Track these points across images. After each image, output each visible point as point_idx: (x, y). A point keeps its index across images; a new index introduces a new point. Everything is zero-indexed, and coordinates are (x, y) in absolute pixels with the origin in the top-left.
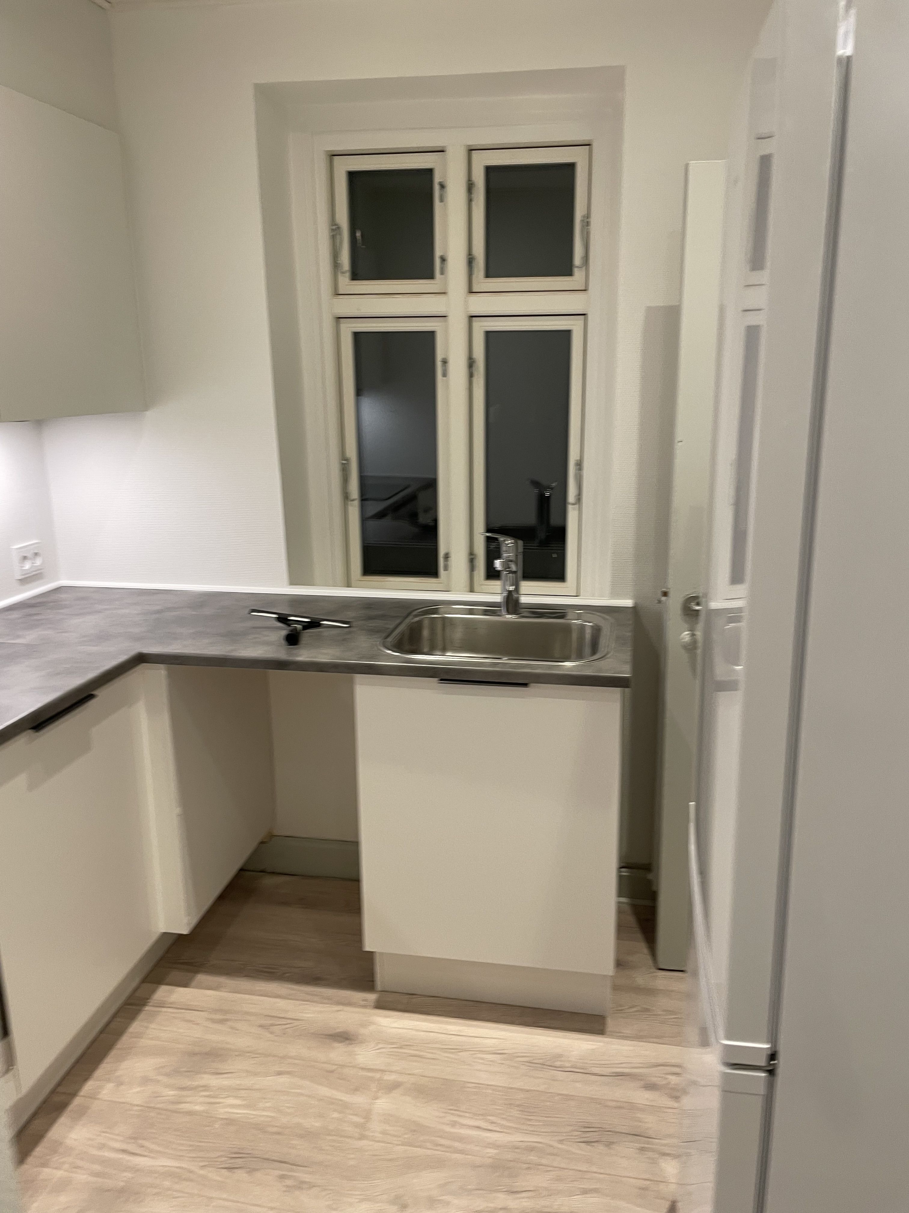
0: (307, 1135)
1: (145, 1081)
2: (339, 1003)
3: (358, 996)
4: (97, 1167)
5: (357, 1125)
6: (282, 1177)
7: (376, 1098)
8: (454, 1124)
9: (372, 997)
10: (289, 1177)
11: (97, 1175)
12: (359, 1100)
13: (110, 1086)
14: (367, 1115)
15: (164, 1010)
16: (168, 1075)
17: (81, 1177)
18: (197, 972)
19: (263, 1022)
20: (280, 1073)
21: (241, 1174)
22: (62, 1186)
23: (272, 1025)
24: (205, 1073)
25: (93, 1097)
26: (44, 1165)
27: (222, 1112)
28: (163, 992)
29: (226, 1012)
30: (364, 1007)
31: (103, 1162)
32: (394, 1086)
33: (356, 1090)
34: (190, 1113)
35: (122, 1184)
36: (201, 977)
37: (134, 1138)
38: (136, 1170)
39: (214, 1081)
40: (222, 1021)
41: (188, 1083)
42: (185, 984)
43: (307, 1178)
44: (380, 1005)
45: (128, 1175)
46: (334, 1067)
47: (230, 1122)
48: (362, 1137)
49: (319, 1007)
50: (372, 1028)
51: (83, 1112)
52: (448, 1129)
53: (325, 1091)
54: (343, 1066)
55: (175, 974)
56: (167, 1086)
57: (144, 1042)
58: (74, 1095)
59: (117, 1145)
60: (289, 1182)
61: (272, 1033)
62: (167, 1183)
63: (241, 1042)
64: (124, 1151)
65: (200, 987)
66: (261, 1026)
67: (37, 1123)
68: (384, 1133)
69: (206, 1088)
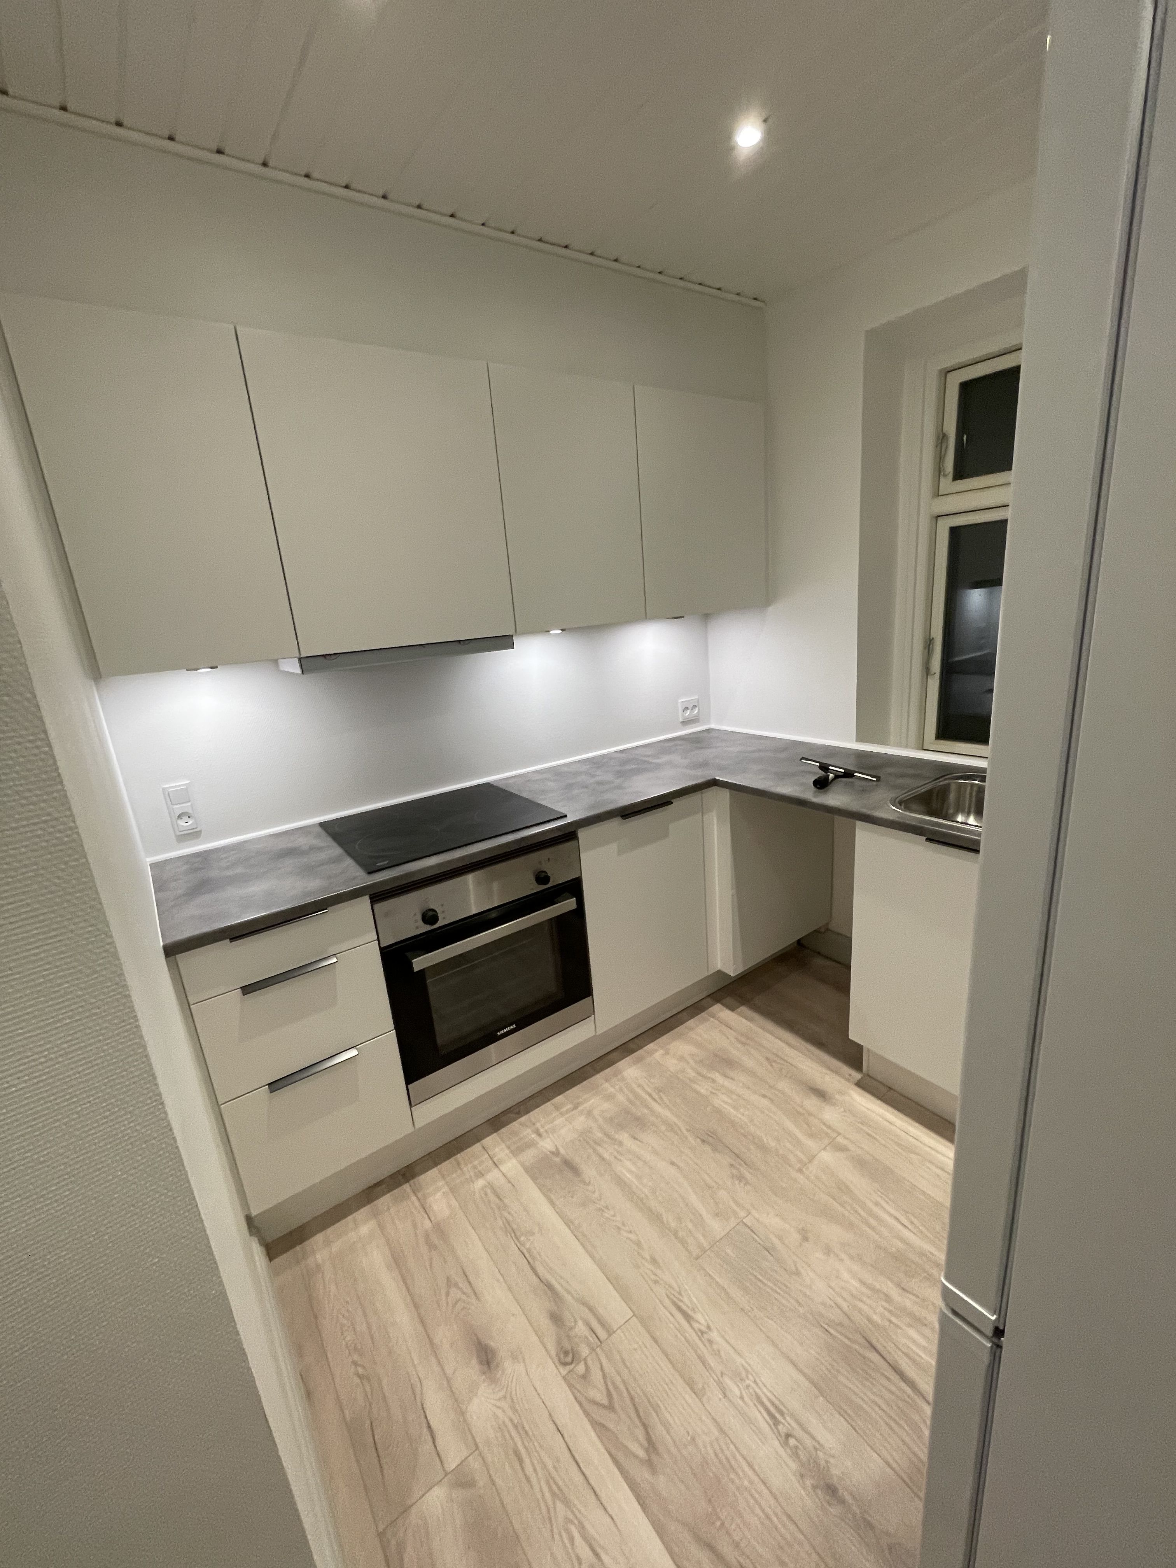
0: (763, 1148)
1: (682, 1059)
2: (829, 1068)
3: (846, 1070)
4: (631, 1097)
5: (800, 1161)
6: (732, 1165)
7: (824, 1149)
8: (877, 1204)
9: (857, 1076)
10: (735, 1168)
11: (630, 1102)
12: (810, 1143)
13: (661, 1052)
14: (812, 1158)
15: (712, 1019)
16: (696, 1062)
17: (621, 1098)
18: (743, 1004)
19: (769, 1055)
20: (764, 1096)
21: (707, 1148)
22: (609, 1097)
23: (775, 1061)
24: (718, 1072)
25: (650, 1053)
26: (607, 1080)
27: (717, 1102)
28: (718, 1009)
29: (748, 1038)
30: (849, 1080)
31: (637, 1095)
32: (842, 1149)
33: (811, 1136)
34: (698, 1093)
35: (639, 1114)
36: (743, 1009)
37: (659, 1090)
38: (652, 1110)
39: (720, 1079)
40: (744, 1044)
41: (704, 1071)
42: (732, 1009)
43: (748, 1175)
44: (859, 1084)
45: (646, 1111)
46: (804, 1112)
47: (718, 1111)
48: (800, 1171)
49: (815, 1066)
50: (847, 1098)
51: (639, 1060)
52: (870, 1205)
53: (789, 1125)
54: (810, 1114)
55: (729, 1000)
56: (692, 1068)
57: (692, 1034)
58: (641, 1048)
59: (649, 1090)
60: (734, 1171)
61: (771, 1066)
62: (663, 1128)
63: (749, 1063)
64: (650, 1095)
65: (740, 1014)
66: (767, 1059)
67: (615, 1055)
68: (817, 1178)
69: (714, 1081)
